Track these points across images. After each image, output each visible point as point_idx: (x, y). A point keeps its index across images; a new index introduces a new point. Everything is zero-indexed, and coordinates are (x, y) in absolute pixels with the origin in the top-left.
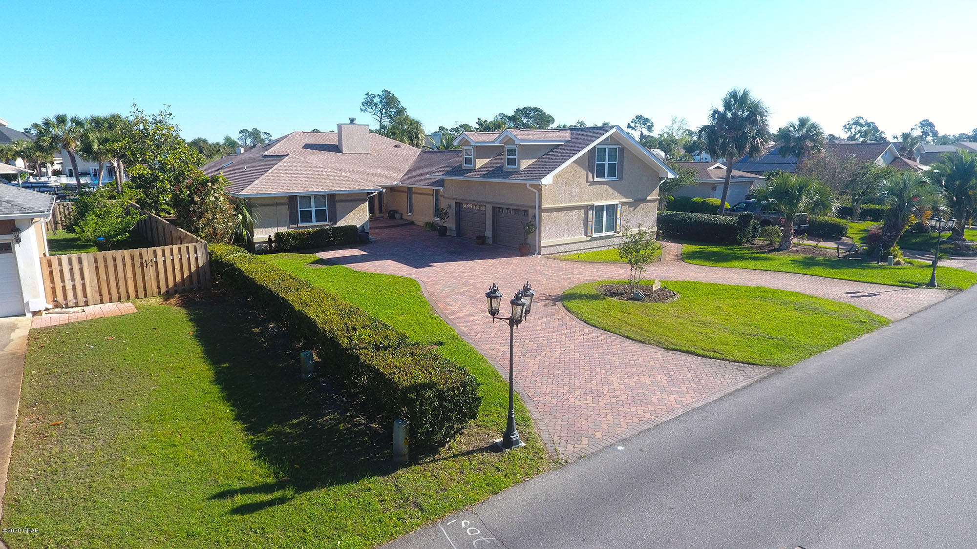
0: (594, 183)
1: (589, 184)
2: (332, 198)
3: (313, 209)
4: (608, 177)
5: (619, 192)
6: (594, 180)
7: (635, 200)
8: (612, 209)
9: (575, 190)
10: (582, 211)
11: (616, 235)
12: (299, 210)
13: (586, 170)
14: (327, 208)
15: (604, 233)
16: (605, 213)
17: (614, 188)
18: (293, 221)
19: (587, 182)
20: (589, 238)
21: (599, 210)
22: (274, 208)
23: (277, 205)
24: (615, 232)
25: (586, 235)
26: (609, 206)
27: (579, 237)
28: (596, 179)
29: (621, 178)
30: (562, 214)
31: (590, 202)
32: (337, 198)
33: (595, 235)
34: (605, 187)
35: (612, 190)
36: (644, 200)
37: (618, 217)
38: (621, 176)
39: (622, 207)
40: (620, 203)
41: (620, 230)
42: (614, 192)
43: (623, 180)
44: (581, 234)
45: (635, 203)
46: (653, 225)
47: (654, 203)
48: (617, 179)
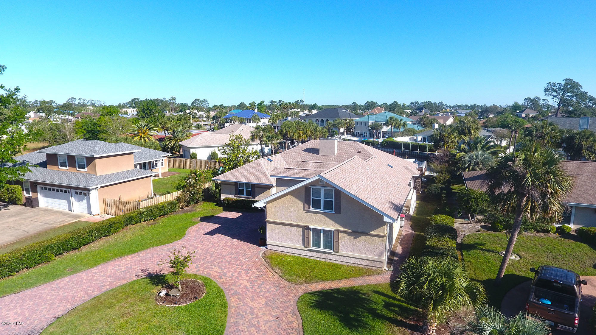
0: (309, 212)
1: (306, 211)
2: (254, 186)
4: (324, 209)
5: (335, 222)
6: (310, 210)
7: (353, 232)
9: (294, 214)
10: (301, 229)
11: (334, 253)
13: (302, 202)
14: (251, 190)
15: (322, 249)
17: (331, 218)
18: (236, 194)
19: (304, 210)
20: (307, 249)
21: (317, 232)
22: (229, 187)
23: (230, 185)
24: (333, 251)
25: (304, 245)
28: (312, 209)
30: (283, 227)
31: (307, 224)
32: (256, 186)
33: (312, 248)
34: (321, 217)
35: (329, 219)
36: (366, 234)
37: (335, 240)
38: (338, 211)
39: (340, 233)
40: (336, 230)
41: (338, 250)
42: (331, 221)
43: (340, 214)
44: (300, 244)
45: (356, 233)
46: (380, 256)
47: (381, 238)
48: (334, 213)
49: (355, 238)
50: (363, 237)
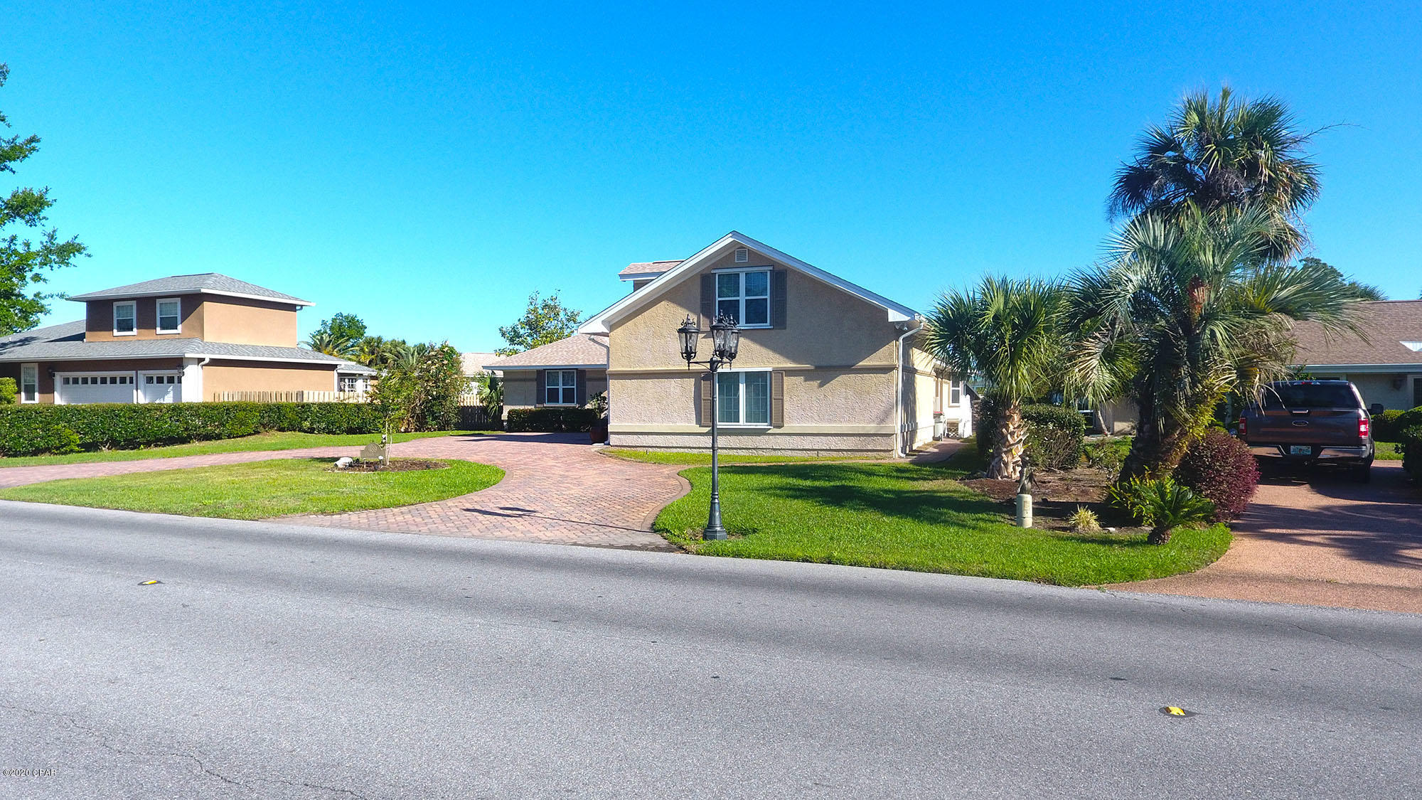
2: (582, 372)
3: (561, 387)
5: (775, 350)
7: (817, 367)
8: (757, 380)
9: (674, 346)
10: (693, 380)
11: (771, 430)
12: (547, 387)
13: (695, 313)
14: (575, 387)
15: (742, 423)
16: (742, 387)
17: (762, 343)
20: (707, 430)
22: (523, 383)
23: (525, 380)
25: (699, 422)
26: (750, 377)
27: (687, 424)
29: (779, 322)
32: (588, 376)
33: (720, 425)
35: (758, 347)
36: (848, 368)
37: (773, 396)
38: (780, 321)
39: (785, 378)
40: (777, 371)
41: (783, 421)
42: (764, 351)
43: (785, 328)
44: (689, 421)
45: (823, 372)
46: (882, 421)
47: (883, 375)
48: (770, 327)
49: (821, 385)
50: (842, 378)
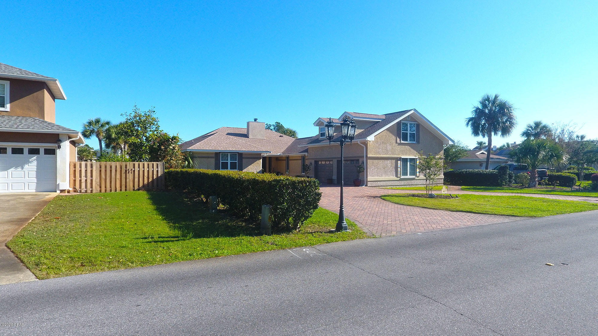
1: (398, 144)
2: (241, 155)
3: (229, 162)
4: (410, 141)
5: (417, 151)
6: (401, 142)
8: (413, 161)
9: (389, 147)
10: (394, 161)
12: (221, 161)
13: (395, 136)
14: (237, 161)
15: (409, 176)
16: (408, 163)
17: (413, 148)
18: (217, 167)
20: (398, 179)
21: (405, 161)
23: (208, 157)
24: (416, 176)
25: (397, 176)
26: (411, 159)
27: (392, 177)
30: (381, 162)
31: (398, 155)
33: (402, 177)
34: (408, 147)
38: (418, 141)
41: (419, 175)
42: (414, 151)
43: (419, 144)
48: (415, 143)
